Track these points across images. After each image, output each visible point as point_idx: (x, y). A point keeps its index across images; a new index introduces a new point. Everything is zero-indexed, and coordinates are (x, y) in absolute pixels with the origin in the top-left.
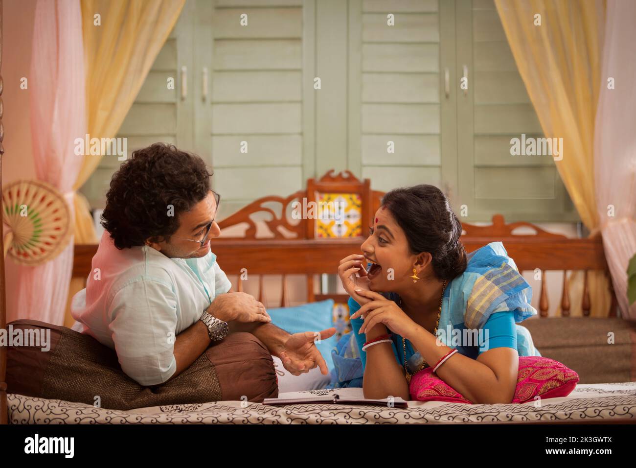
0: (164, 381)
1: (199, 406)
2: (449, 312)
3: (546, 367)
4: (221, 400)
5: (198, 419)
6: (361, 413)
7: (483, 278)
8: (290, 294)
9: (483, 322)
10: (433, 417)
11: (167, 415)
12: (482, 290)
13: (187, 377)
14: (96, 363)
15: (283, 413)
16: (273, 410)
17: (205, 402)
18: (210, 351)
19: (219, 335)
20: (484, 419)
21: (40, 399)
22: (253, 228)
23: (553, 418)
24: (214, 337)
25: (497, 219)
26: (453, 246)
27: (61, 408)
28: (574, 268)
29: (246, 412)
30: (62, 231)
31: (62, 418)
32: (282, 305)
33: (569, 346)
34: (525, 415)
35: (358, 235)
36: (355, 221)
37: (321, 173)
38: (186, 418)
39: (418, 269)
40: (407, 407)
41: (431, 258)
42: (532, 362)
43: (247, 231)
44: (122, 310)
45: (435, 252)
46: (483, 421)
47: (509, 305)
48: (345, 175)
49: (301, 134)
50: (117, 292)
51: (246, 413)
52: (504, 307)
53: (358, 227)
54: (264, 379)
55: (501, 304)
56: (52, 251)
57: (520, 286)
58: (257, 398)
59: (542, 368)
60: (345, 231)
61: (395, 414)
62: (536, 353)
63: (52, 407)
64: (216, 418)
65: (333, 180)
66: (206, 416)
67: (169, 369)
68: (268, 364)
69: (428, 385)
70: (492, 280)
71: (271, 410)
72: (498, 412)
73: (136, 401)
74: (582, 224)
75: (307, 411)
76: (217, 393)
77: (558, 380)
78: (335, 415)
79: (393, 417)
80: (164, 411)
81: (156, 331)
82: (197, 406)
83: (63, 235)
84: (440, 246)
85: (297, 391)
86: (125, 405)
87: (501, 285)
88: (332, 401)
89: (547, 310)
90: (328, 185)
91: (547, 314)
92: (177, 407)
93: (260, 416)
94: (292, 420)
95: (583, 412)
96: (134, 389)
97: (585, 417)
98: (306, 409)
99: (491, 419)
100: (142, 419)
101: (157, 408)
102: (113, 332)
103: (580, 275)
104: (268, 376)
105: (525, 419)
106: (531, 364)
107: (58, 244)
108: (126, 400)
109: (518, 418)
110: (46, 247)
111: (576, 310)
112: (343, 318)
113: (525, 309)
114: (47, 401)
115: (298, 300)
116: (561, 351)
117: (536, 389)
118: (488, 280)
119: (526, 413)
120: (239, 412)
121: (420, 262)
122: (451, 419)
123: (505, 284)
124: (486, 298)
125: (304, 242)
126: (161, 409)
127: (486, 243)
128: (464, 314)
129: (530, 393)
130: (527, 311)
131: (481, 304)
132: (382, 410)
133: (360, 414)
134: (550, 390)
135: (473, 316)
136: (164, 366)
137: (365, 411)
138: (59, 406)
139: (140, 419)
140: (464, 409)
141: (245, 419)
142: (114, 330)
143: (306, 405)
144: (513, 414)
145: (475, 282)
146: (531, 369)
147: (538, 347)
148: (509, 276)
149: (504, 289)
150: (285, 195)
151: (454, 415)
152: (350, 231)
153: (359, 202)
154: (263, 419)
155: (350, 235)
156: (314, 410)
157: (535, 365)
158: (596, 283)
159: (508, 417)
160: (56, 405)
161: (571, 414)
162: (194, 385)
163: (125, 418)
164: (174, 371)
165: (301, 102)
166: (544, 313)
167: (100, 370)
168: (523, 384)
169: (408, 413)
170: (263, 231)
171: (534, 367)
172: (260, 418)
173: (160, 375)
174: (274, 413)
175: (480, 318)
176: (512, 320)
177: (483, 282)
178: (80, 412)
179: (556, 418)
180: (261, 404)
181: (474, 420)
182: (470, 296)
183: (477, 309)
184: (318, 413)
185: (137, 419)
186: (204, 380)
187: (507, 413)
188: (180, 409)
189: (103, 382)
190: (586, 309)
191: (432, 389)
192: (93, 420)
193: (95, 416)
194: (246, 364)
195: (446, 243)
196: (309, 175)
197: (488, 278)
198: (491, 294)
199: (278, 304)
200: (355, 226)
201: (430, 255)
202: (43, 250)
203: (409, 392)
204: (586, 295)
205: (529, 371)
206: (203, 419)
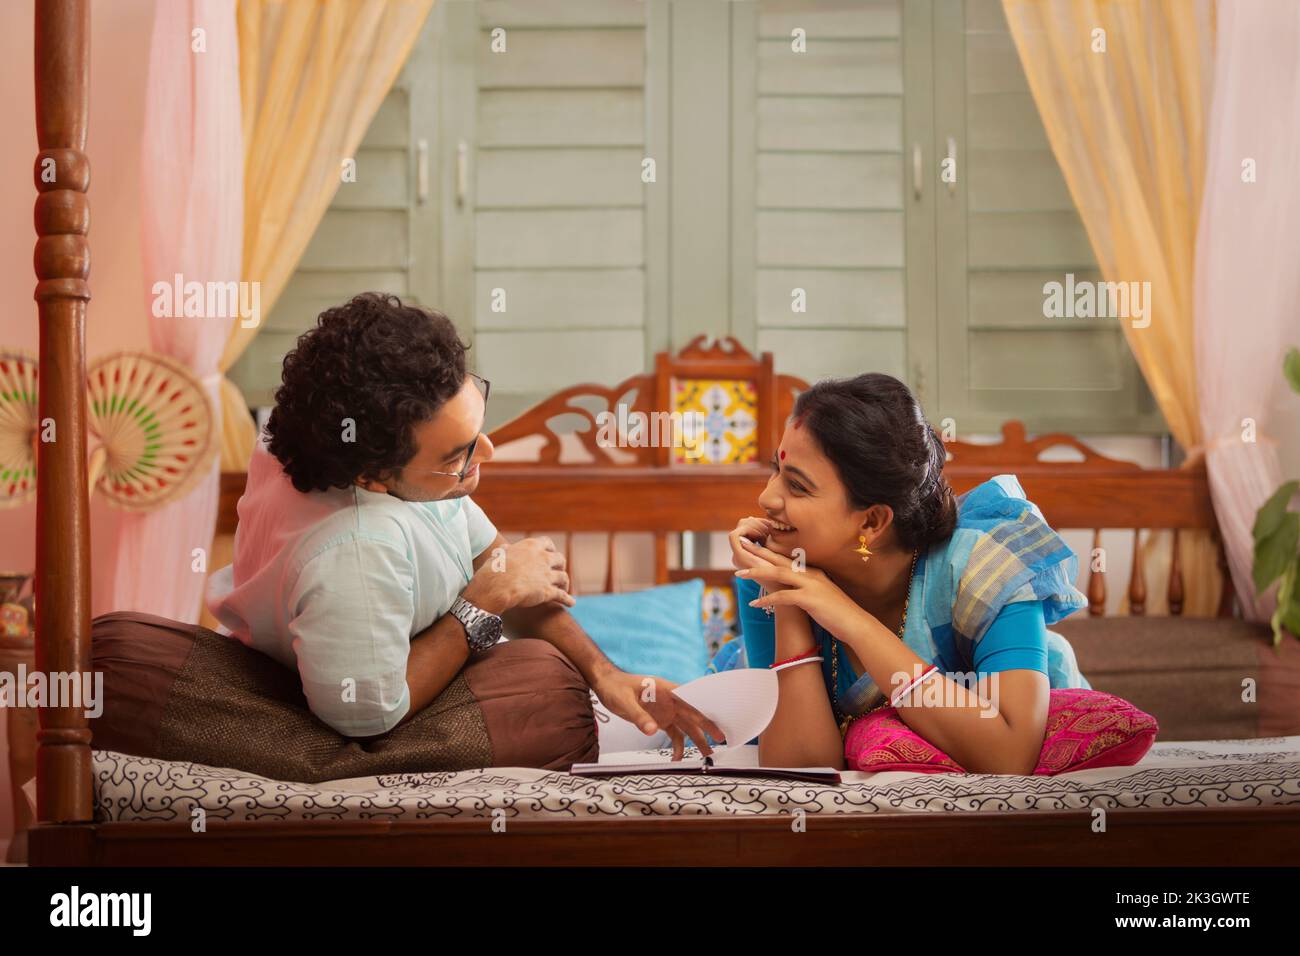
0: (388, 729)
1: (450, 777)
2: (923, 603)
3: (1098, 710)
4: (492, 765)
5: (448, 801)
6: (753, 792)
7: (987, 539)
8: (621, 570)
9: (987, 621)
10: (888, 802)
11: (391, 793)
12: (986, 560)
13: (428, 722)
14: (260, 694)
15: (607, 791)
16: (589, 786)
17: (461, 770)
18: (471, 673)
19: (486, 641)
20: (983, 806)
21: (154, 761)
22: (553, 446)
23: (1113, 805)
24: (476, 643)
25: (1012, 431)
26: (931, 488)
27: (194, 777)
28: (1154, 525)
29: (538, 788)
30: (198, 447)
31: (195, 796)
32: (608, 588)
33: (1143, 671)
34: (1060, 799)
35: (751, 459)
36: (746, 433)
37: (681, 341)
38: (425, 799)
39: (869, 535)
40: (840, 781)
41: (891, 515)
42: (1071, 700)
43: (544, 451)
44: (316, 596)
45: (897, 502)
46: (982, 809)
47: (1036, 590)
48: (727, 347)
49: (643, 268)
50: (307, 563)
51: (539, 791)
52: (1028, 594)
53: (751, 444)
54: (573, 726)
55: (1022, 588)
56: (179, 484)
57: (1055, 555)
58: (559, 762)
59: (1089, 711)
60: (726, 451)
61: (816, 795)
62: (1082, 683)
63: (176, 775)
64: (482, 799)
65: (705, 355)
66: (464, 795)
67: (397, 705)
68: (580, 698)
69: (879, 741)
70: (1005, 542)
71: (584, 785)
72: (1010, 792)
73: (333, 766)
74: (1171, 438)
75: (652, 788)
76: (484, 753)
77: (1119, 732)
78: (704, 796)
79: (813, 800)
80: (386, 784)
81: (379, 634)
82: (446, 776)
83: (201, 455)
84: (905, 492)
85: (634, 750)
86: (311, 773)
87: (1021, 553)
88: (700, 769)
89: (1102, 602)
90: (693, 363)
91: (1103, 611)
92: (409, 778)
93: (566, 796)
94: (624, 805)
95: (1169, 793)
96: (327, 743)
97: (1171, 804)
98: (651, 784)
99: (997, 806)
100: (343, 799)
101: (372, 780)
102: (295, 637)
103: (1165, 538)
104: (580, 719)
105: (1060, 805)
106: (1069, 704)
107: (190, 471)
108: (314, 763)
109: (1047, 804)
110: (167, 476)
111: (1157, 604)
112: (721, 616)
113: (1065, 597)
114: (167, 765)
115: (639, 579)
116: (1129, 679)
117: (1079, 749)
118: (998, 541)
119: (1062, 794)
120: (525, 789)
121: (871, 523)
122: (922, 804)
123: (1028, 550)
124: (995, 576)
125: (651, 471)
126: (379, 782)
127: (987, 478)
128: (953, 606)
129: (1068, 756)
130: (1069, 600)
131: (986, 586)
132: (793, 788)
133: (752, 795)
134: (1104, 750)
135: (969, 609)
136: (389, 699)
137: (762, 789)
138: (189, 774)
139: (339, 799)
140: (947, 787)
141: (536, 802)
142: (300, 632)
143: (650, 777)
144: (1037, 796)
145: (973, 545)
146: (1068, 714)
147: (1084, 672)
148: (1034, 535)
149: (1028, 561)
150: (612, 382)
151: (927, 798)
152: (736, 452)
153: (752, 397)
154: (571, 803)
155: (737, 459)
156: (666, 786)
157: (1078, 705)
158: (1195, 553)
159: (1028, 802)
160: (184, 772)
161: (1145, 797)
162: (441, 736)
163: (311, 797)
164: (406, 710)
165: (643, 207)
166: (1097, 609)
167: (267, 707)
168: (1055, 742)
169: (841, 793)
170: (573, 451)
171: (1074, 710)
172: (564, 801)
173: (382, 717)
174: (591, 791)
175: (983, 612)
176: (1041, 618)
177: (989, 547)
178: (227, 786)
179: (1118, 804)
180: (567, 774)
181: (964, 806)
182: (964, 572)
183: (978, 595)
184: (673, 792)
185: (334, 800)
186: (461, 728)
187: (1027, 794)
188: (416, 782)
189: (272, 729)
190: (1176, 601)
191: (886, 749)
192: (252, 800)
193: (255, 792)
194: (540, 698)
195: (917, 484)
196: (658, 346)
197: (998, 537)
198: (1004, 567)
199: (600, 586)
200: (744, 443)
201: (889, 509)
202: (161, 483)
203: (844, 754)
204: (1176, 575)
205: (1065, 717)
206: (457, 800)
